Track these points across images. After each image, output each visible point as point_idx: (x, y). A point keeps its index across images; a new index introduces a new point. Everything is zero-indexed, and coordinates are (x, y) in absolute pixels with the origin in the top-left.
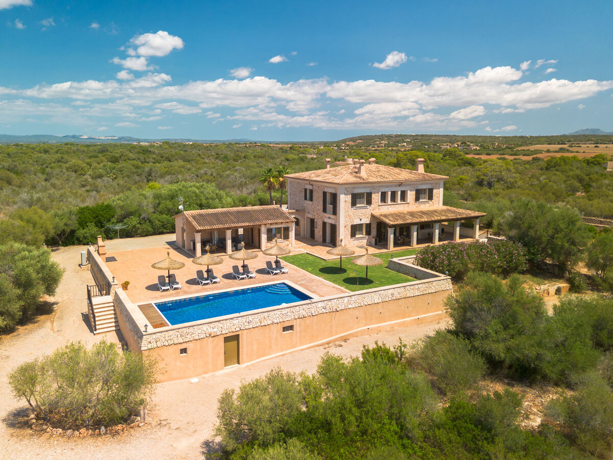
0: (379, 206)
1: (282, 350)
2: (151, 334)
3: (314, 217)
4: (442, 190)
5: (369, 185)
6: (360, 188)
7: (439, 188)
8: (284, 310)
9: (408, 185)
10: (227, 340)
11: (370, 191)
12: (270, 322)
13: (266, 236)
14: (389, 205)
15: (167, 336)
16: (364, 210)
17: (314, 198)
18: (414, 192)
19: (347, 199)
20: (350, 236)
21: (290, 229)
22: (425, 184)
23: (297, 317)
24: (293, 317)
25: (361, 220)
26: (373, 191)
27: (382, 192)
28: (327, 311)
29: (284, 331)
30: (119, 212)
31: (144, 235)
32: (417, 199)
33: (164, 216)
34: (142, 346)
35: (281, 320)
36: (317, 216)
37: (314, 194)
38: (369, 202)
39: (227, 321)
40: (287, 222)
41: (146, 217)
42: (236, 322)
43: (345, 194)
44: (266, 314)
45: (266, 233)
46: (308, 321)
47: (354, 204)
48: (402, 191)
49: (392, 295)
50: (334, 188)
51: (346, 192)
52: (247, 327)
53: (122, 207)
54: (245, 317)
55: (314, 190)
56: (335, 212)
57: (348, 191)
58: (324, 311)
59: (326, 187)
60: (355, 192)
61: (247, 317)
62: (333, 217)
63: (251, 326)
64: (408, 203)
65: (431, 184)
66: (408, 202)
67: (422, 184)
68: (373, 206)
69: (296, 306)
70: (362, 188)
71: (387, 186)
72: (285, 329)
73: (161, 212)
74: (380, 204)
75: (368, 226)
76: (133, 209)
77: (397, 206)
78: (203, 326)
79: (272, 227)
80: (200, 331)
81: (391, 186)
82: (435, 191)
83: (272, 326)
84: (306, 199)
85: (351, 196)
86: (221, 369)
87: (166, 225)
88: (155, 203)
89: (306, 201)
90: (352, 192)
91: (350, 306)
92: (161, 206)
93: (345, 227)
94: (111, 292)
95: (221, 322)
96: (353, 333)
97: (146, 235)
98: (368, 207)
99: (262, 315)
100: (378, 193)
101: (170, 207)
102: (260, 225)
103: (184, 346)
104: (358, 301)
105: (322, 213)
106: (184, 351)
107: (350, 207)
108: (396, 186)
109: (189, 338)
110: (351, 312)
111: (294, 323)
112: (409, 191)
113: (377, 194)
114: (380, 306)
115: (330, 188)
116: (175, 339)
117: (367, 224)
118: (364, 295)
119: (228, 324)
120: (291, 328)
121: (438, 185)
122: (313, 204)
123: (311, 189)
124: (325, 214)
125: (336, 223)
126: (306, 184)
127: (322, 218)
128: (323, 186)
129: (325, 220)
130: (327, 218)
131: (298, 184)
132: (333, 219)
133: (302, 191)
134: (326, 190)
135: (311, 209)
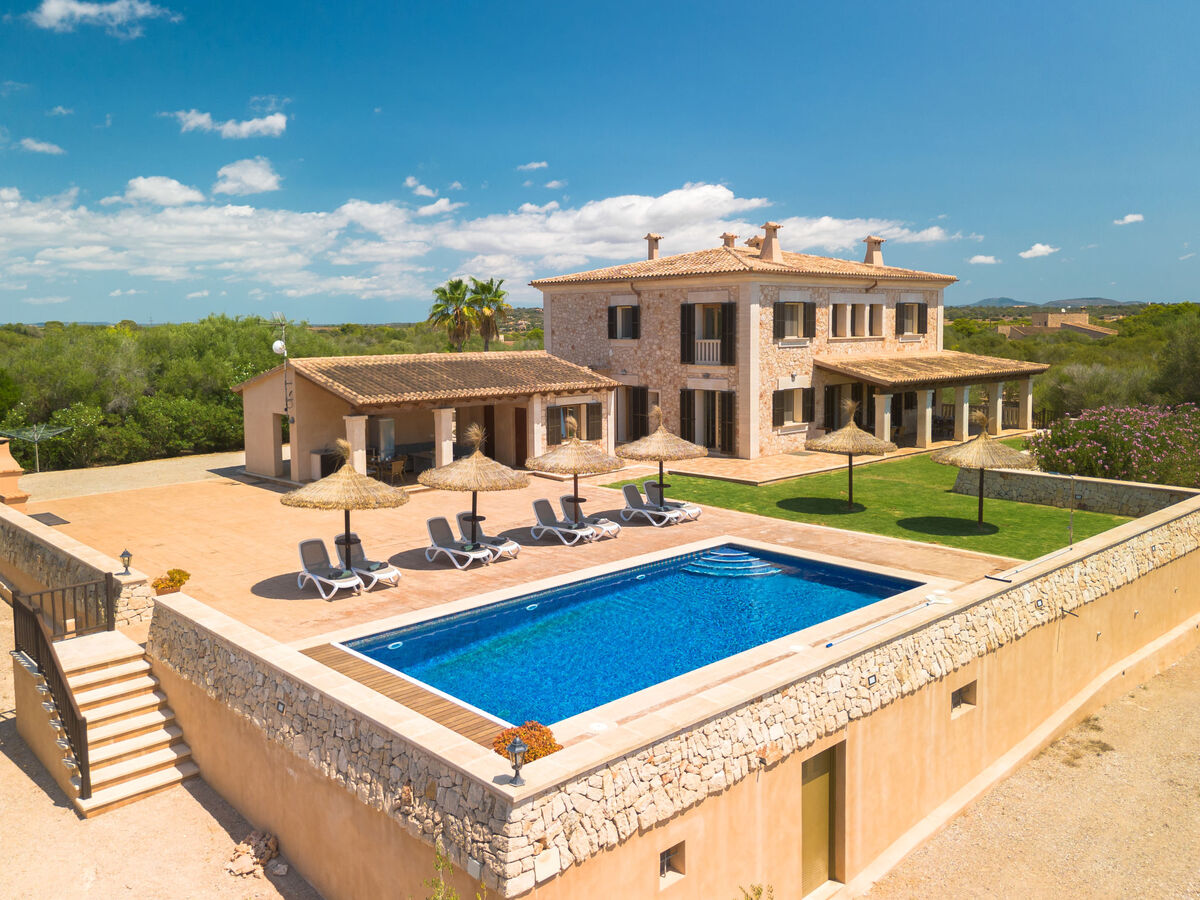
0: (828, 342)
1: (950, 793)
2: (546, 792)
3: (643, 383)
4: (939, 313)
5: (809, 282)
6: (791, 288)
7: (937, 305)
9: (883, 290)
10: (810, 771)
11: (813, 300)
12: (924, 675)
13: (544, 429)
14: (848, 341)
15: (609, 791)
16: (799, 351)
17: (644, 328)
18: (894, 312)
19: (764, 317)
20: (770, 423)
21: (604, 412)
22: (912, 291)
24: (975, 650)
25: (793, 378)
26: (818, 301)
27: (834, 305)
30: (32, 394)
31: (122, 457)
32: (900, 330)
33: (183, 401)
34: (510, 869)
36: (655, 379)
37: (644, 316)
38: (810, 331)
39: (807, 687)
40: (597, 390)
41: (126, 404)
42: (832, 684)
43: (760, 304)
44: (909, 643)
45: (544, 420)
46: (1006, 660)
47: (779, 332)
48: (871, 307)
50: (724, 289)
51: (762, 298)
52: (866, 706)
53: (41, 379)
55: (644, 307)
56: (729, 356)
57: (765, 296)
58: (1040, 616)
59: (692, 290)
60: (782, 300)
61: (863, 657)
62: (723, 370)
63: (878, 699)
64: (883, 339)
65: (923, 292)
66: (883, 336)
67: (908, 291)
68: (818, 342)
70: (795, 288)
71: (844, 290)
73: (170, 391)
74: (830, 337)
75: (808, 395)
76: (81, 382)
77: (863, 344)
78: (737, 718)
79: (559, 401)
80: (727, 746)
81: (852, 290)
82: (930, 312)
83: (927, 694)
84: (612, 334)
85: (772, 310)
87: (188, 426)
88: (151, 366)
89: (614, 342)
90: (775, 299)
92: (168, 374)
93: (761, 396)
94: (118, 617)
97: (128, 460)
98: (808, 343)
99: (901, 649)
100: (827, 306)
101: (199, 375)
102: (530, 395)
105: (678, 367)
106: (673, 859)
107: (771, 339)
108: (860, 292)
109: (693, 786)
111: (977, 673)
112: (884, 307)
113: (824, 310)
115: (707, 290)
116: (642, 804)
117: (805, 391)
119: (813, 698)
121: (935, 297)
122: (639, 347)
123: (635, 304)
124: (691, 368)
125: (734, 388)
126: (613, 294)
127: (677, 379)
128: (681, 291)
129: (691, 385)
130: (698, 377)
131: (583, 298)
132: (723, 377)
133: (596, 317)
134: (691, 300)
135: (632, 362)
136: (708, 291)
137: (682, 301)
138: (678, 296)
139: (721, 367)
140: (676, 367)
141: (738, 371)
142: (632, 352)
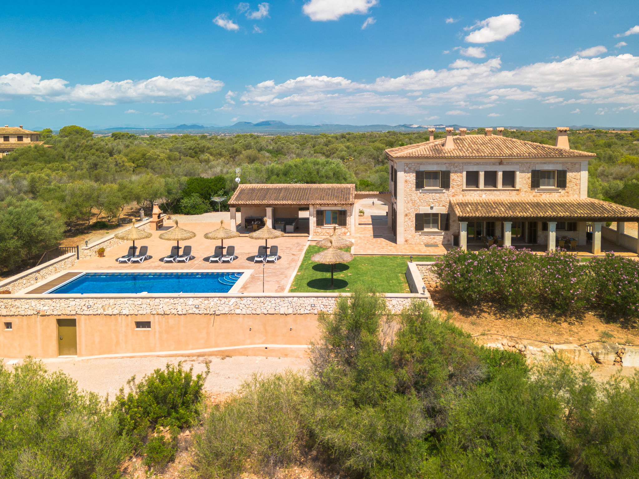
0: (463, 190)
1: (134, 351)
4: (584, 175)
5: (444, 161)
6: (429, 164)
7: (579, 170)
8: (137, 300)
9: (517, 164)
10: (61, 323)
11: (449, 169)
12: (116, 312)
13: (315, 219)
14: (482, 190)
16: (438, 195)
18: (529, 175)
19: (408, 178)
20: (413, 229)
21: (348, 214)
22: (550, 163)
23: (154, 312)
24: (149, 311)
25: (432, 208)
26: (452, 170)
27: (467, 172)
28: (200, 312)
29: (138, 327)
32: (535, 184)
35: (132, 312)
38: (446, 185)
39: (61, 301)
40: (343, 204)
42: (72, 303)
43: (405, 172)
44: (112, 301)
45: (315, 215)
46: (172, 321)
47: (419, 185)
48: (505, 173)
49: (313, 306)
51: (407, 169)
52: (85, 312)
54: (85, 300)
57: (410, 168)
58: (197, 311)
60: (422, 170)
61: (87, 300)
63: (91, 312)
64: (518, 190)
65: (563, 163)
66: (517, 188)
67: (545, 163)
68: (453, 191)
69: (155, 298)
70: (433, 164)
71: (477, 164)
72: (139, 324)
74: (465, 188)
75: (445, 218)
77: (498, 193)
78: (32, 301)
79: (323, 208)
80: (27, 306)
81: (486, 164)
82: (569, 175)
83: (119, 318)
85: (415, 174)
86: (52, 356)
90: (417, 169)
91: (238, 311)
93: (406, 215)
95: (54, 300)
96: (241, 349)
98: (444, 191)
99: (107, 302)
100: (461, 172)
103: (8, 320)
104: (251, 305)
106: (8, 325)
107: (414, 189)
108: (494, 164)
109: (13, 311)
110: (240, 319)
111: (151, 319)
112: (518, 174)
113: (459, 174)
114: (290, 319)
117: (442, 215)
118: (263, 299)
119: (63, 304)
120: (147, 324)
121: (577, 166)
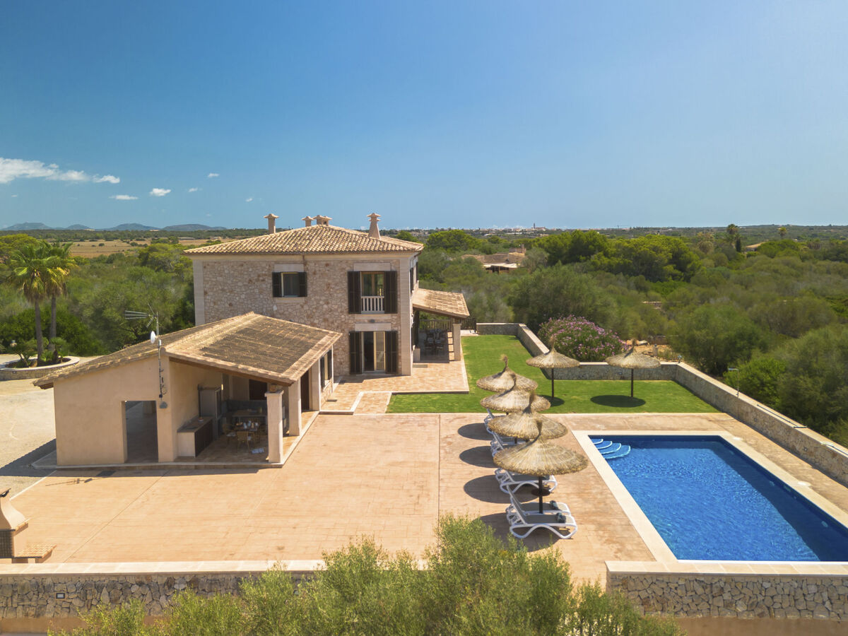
17: (311, 289)
50: (387, 262)
56: (390, 307)
59: (357, 262)
84: (276, 294)
89: (277, 300)
105: (345, 316)
122: (306, 303)
123: (302, 271)
124: (357, 317)
125: (396, 329)
126: (277, 262)
127: (344, 325)
128: (347, 262)
129: (358, 328)
130: (364, 323)
131: (242, 265)
132: (387, 322)
133: (258, 280)
134: (357, 268)
135: (298, 314)
136: (371, 262)
137: (348, 269)
138: (344, 266)
139: (386, 315)
140: (343, 316)
141: (400, 317)
142: (298, 307)
